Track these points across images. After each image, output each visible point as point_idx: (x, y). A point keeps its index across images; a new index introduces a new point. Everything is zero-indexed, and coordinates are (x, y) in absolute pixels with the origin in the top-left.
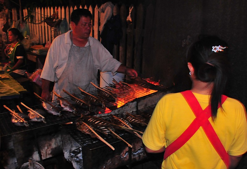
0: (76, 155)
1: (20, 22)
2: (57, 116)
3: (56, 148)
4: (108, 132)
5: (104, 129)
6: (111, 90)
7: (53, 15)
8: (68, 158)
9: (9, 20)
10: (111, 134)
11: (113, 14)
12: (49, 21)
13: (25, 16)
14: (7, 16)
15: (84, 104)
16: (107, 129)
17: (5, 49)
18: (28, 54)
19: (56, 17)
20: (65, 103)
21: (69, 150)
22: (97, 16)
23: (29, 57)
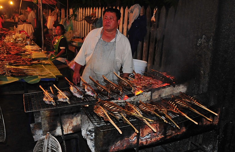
0: (91, 134)
1: (66, 20)
2: (81, 99)
3: (76, 126)
4: (119, 117)
5: (117, 113)
6: (130, 80)
7: (92, 14)
8: (85, 136)
9: (59, 18)
10: (122, 119)
11: (140, 14)
12: (88, 19)
13: (70, 14)
14: (57, 14)
15: (104, 90)
16: (119, 114)
17: (53, 41)
18: (69, 45)
19: (94, 16)
20: (89, 88)
21: (86, 129)
22: (127, 16)
23: (70, 48)
